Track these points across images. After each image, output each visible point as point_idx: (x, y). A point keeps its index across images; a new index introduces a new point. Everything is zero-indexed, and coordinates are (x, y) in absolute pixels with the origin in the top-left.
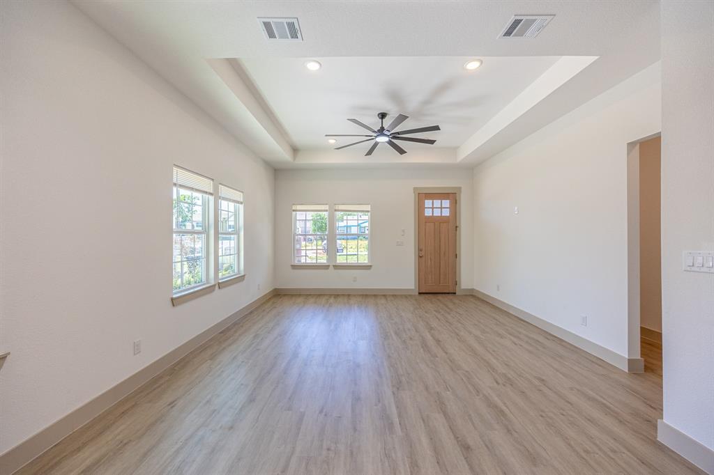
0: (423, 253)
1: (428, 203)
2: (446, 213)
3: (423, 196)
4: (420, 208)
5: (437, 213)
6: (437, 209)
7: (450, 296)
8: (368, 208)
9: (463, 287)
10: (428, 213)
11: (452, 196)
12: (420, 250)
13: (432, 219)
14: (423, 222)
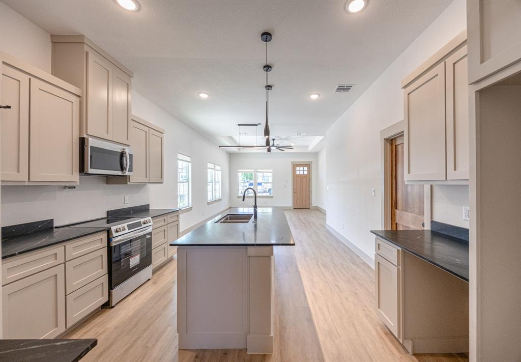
0: (295, 191)
1: (298, 168)
2: (306, 173)
3: (295, 165)
4: (294, 170)
5: (302, 173)
6: (302, 171)
7: (308, 210)
8: (271, 171)
9: (313, 205)
10: (298, 173)
11: (308, 165)
12: (294, 189)
13: (300, 176)
14: (296, 177)
